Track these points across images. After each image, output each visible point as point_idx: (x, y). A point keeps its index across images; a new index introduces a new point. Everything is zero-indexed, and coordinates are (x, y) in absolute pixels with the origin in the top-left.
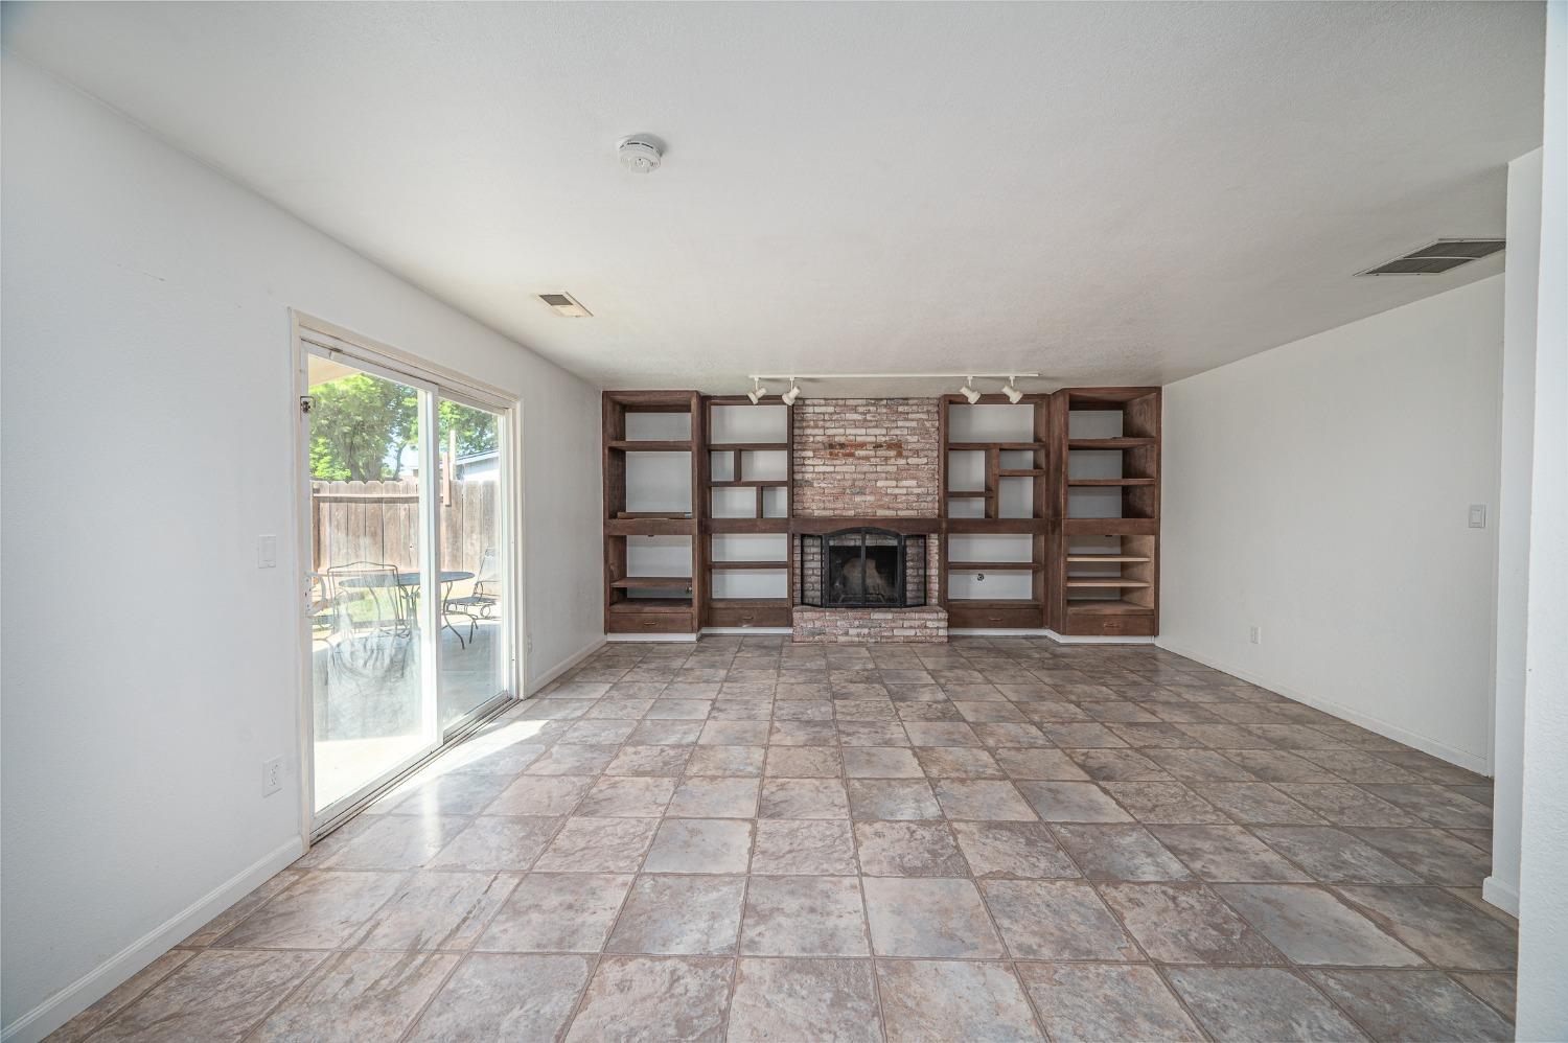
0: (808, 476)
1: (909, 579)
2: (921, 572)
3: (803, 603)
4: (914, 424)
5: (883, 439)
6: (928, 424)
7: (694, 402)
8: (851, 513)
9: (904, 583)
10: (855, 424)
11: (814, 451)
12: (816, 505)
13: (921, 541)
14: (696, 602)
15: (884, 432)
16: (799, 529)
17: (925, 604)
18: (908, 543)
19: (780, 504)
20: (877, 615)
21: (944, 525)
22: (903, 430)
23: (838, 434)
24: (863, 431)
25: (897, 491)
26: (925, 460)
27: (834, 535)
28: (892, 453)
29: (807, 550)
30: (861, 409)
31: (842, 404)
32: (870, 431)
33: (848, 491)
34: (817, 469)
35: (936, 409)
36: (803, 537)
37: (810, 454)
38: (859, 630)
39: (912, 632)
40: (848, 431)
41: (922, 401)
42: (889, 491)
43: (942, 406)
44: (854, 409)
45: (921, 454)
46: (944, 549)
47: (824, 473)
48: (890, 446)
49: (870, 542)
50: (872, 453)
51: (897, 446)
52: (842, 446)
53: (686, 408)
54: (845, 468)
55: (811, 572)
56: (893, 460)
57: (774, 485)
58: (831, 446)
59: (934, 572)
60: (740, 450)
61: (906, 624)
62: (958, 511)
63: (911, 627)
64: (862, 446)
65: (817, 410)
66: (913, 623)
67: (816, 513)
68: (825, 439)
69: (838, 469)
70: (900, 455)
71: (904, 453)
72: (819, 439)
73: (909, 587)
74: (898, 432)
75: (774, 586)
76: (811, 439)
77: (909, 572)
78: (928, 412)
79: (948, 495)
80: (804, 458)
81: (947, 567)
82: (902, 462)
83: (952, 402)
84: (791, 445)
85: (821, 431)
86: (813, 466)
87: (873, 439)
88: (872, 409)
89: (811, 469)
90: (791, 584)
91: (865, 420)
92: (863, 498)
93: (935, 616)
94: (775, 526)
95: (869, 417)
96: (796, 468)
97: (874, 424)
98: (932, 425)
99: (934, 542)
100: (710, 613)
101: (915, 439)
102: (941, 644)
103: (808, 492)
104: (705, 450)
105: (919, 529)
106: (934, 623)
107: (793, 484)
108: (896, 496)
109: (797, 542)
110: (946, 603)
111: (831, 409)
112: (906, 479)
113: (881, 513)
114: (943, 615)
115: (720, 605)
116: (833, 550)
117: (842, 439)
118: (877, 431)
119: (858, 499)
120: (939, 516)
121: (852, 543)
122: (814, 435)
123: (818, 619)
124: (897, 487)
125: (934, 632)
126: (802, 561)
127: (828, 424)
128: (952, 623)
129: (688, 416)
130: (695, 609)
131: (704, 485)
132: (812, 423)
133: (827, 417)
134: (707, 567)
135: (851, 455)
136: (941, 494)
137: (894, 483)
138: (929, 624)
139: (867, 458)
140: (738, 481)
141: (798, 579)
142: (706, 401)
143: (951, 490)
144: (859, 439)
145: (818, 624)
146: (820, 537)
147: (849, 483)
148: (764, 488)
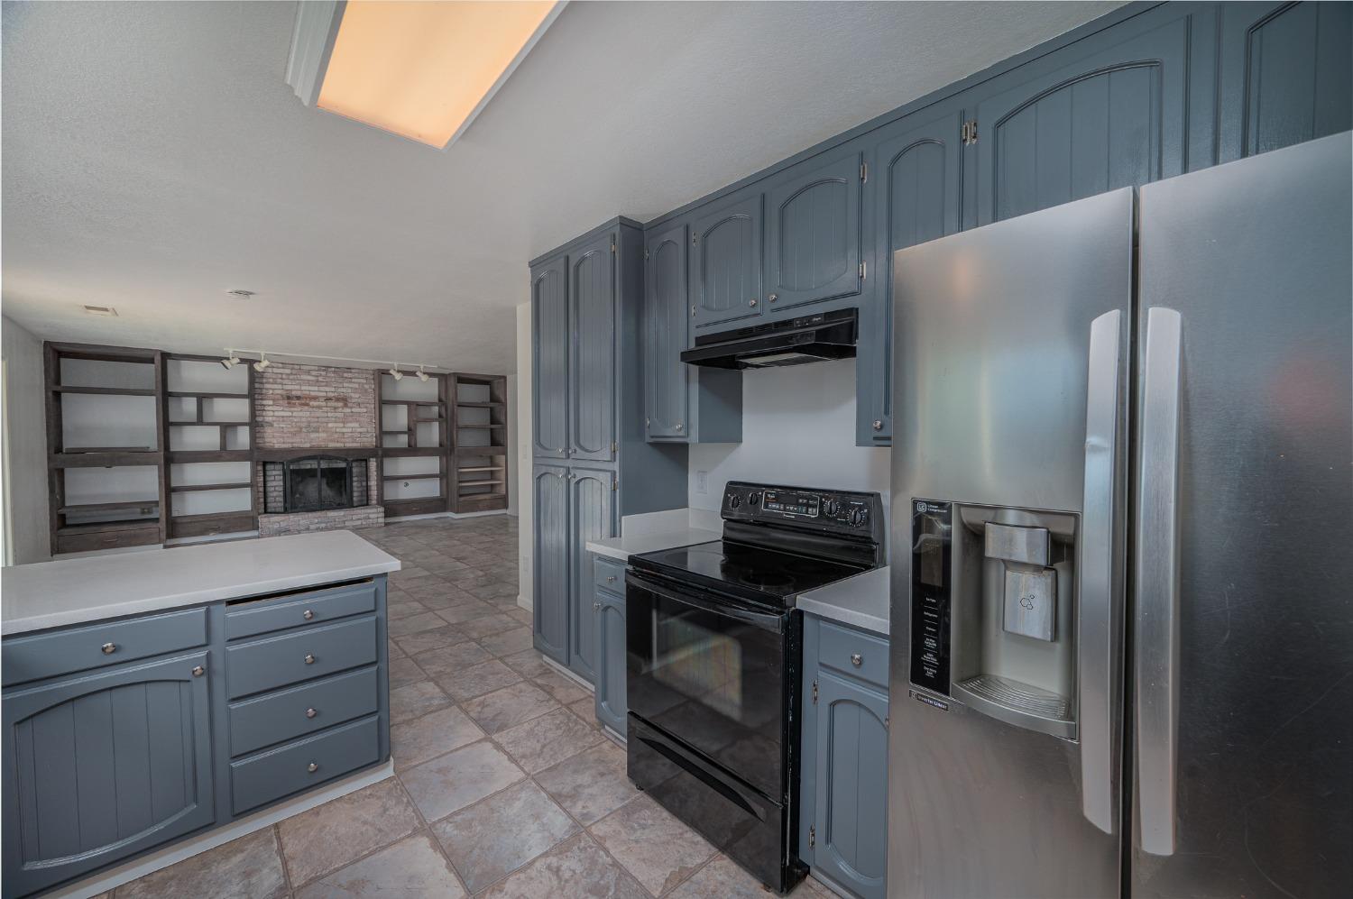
0: (267, 419)
1: (355, 489)
2: (364, 484)
3: (266, 512)
4: (357, 386)
5: (333, 395)
6: (366, 386)
7: (158, 359)
8: (308, 445)
9: (352, 492)
10: (309, 383)
11: (274, 400)
12: (275, 439)
13: (364, 463)
14: (163, 519)
15: (333, 389)
16: (261, 458)
17: (367, 505)
18: (354, 464)
19: (243, 438)
20: (331, 514)
21: (380, 453)
22: (347, 389)
23: (295, 389)
24: (316, 388)
25: (344, 430)
26: (365, 410)
27: (292, 462)
28: (340, 404)
29: (268, 473)
30: (314, 373)
31: (296, 367)
32: (322, 389)
33: (304, 430)
34: (276, 414)
35: (372, 377)
36: (265, 464)
37: (271, 402)
38: (318, 525)
39: (359, 522)
40: (303, 388)
41: (361, 371)
42: (338, 430)
43: (376, 375)
44: (308, 372)
45: (362, 406)
46: (380, 468)
47: (283, 417)
48: (338, 400)
49: (324, 465)
50: (324, 404)
51: (344, 400)
52: (298, 398)
53: (151, 361)
54: (301, 414)
55: (273, 489)
56: (340, 410)
57: (234, 425)
58: (289, 398)
59: (373, 483)
60: (202, 398)
61: (355, 517)
62: (389, 443)
63: (359, 519)
64: (315, 398)
65: (275, 370)
66: (359, 517)
67: (277, 446)
68: (284, 393)
69: (294, 414)
70: (346, 405)
71: (349, 405)
72: (279, 392)
73: (355, 494)
74: (343, 390)
75: (241, 502)
76: (271, 392)
77: (355, 484)
78: (366, 378)
79: (382, 433)
80: (265, 406)
81: (383, 479)
82: (349, 410)
83: (382, 374)
84: (254, 393)
85: (280, 387)
86: (273, 411)
87: (324, 394)
88: (323, 373)
89: (271, 413)
90: (255, 501)
91: (318, 381)
92: (317, 435)
93: (375, 510)
94: (239, 456)
95: (320, 379)
96: (257, 413)
97: (324, 384)
98: (370, 387)
99: (373, 464)
100: (175, 529)
101: (357, 396)
102: (380, 527)
103: (268, 430)
104: (166, 397)
105: (362, 456)
106: (375, 514)
107: (255, 424)
108: (343, 433)
109: (260, 468)
110: (381, 502)
111: (288, 371)
112: (351, 422)
113: (332, 445)
114: (382, 509)
115: (185, 520)
116: (293, 471)
117: (299, 393)
118: (327, 389)
119: (313, 435)
120: (376, 446)
121: (309, 467)
122: (272, 389)
123: (283, 521)
124: (344, 427)
125: (375, 521)
126: (265, 482)
127: (285, 382)
128: (387, 515)
129: (152, 367)
130: (162, 525)
131: (166, 425)
132: (271, 380)
133: (284, 376)
134: (169, 490)
135: (307, 405)
136: (378, 432)
137: (342, 425)
138: (371, 516)
139: (319, 407)
140: (200, 421)
141: (261, 495)
142: (165, 356)
143: (385, 429)
144: (312, 394)
145: (283, 524)
146: (283, 463)
147: (306, 424)
148: (227, 428)
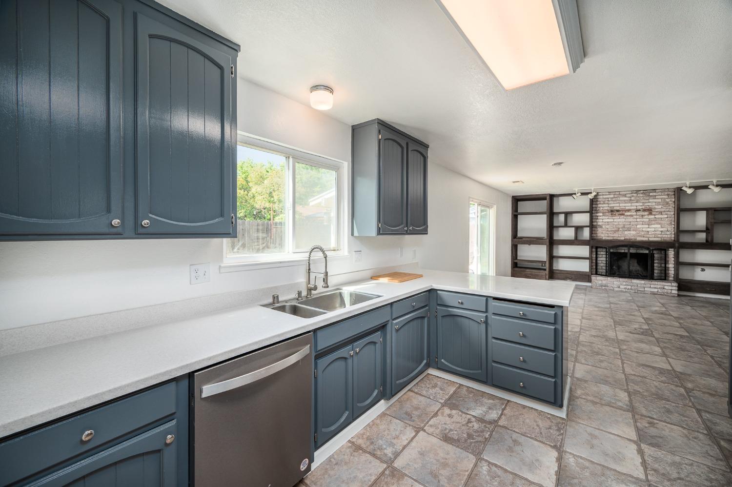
0: (599, 223)
1: (655, 268)
2: (663, 265)
3: (596, 274)
4: (660, 200)
5: (641, 207)
6: (668, 200)
7: (548, 198)
8: (623, 238)
9: (653, 269)
10: (625, 202)
11: (603, 213)
12: (603, 234)
13: (663, 252)
14: (548, 270)
15: (641, 204)
16: (595, 245)
17: (665, 279)
18: (655, 252)
19: (586, 234)
20: (635, 281)
21: (677, 245)
22: (652, 203)
23: (616, 206)
24: (630, 204)
25: (649, 230)
26: (666, 216)
27: (613, 247)
28: (646, 213)
29: (599, 253)
30: (628, 195)
31: (617, 194)
32: (633, 204)
33: (620, 229)
34: (604, 220)
35: (673, 193)
36: (597, 248)
37: (601, 214)
38: (626, 287)
39: (656, 290)
40: (621, 205)
41: (663, 190)
42: (644, 230)
43: (676, 192)
44: (625, 196)
45: (664, 213)
46: (677, 256)
47: (608, 222)
48: (644, 210)
49: (632, 251)
50: (635, 213)
51: (650, 211)
52: (618, 211)
53: (545, 199)
54: (619, 220)
55: (601, 262)
56: (646, 217)
57: (582, 227)
58: (612, 211)
59: (671, 265)
60: (567, 214)
61: (652, 286)
62: (685, 239)
63: (655, 288)
64: (629, 210)
65: (604, 197)
66: (656, 286)
67: (604, 238)
68: (609, 208)
69: (615, 220)
70: (651, 214)
71: (653, 213)
72: (606, 208)
73: (656, 271)
74: (649, 204)
75: (584, 267)
76: (602, 208)
77: (655, 265)
78: (668, 195)
79: (679, 231)
80: (598, 216)
81: (679, 264)
82: (653, 217)
83: (679, 192)
84: (592, 210)
85: (607, 205)
86: (603, 219)
87: (635, 208)
88: (634, 195)
89: (601, 220)
90: (591, 267)
91: (631, 200)
92: (629, 232)
93: (670, 284)
94: (583, 243)
95: (633, 198)
96: (594, 220)
97: (636, 201)
98: (671, 200)
99: (671, 253)
100: (553, 275)
101: (660, 207)
102: (674, 296)
103: (600, 230)
104: (552, 215)
105: (662, 247)
106: (671, 287)
107: (592, 226)
108: (648, 232)
109: (594, 250)
110: (677, 279)
111: (612, 196)
112: (654, 224)
113: (639, 239)
114: (675, 284)
115: (557, 272)
116: (611, 253)
117: (618, 208)
118: (637, 204)
119: (626, 233)
120: (674, 241)
121: (623, 251)
122: (602, 207)
123: (604, 280)
124: (649, 227)
125: (670, 291)
126: (596, 258)
127: (610, 202)
128: (680, 288)
129: (546, 201)
130: (547, 272)
131: (551, 227)
132: (602, 202)
133: (609, 199)
134: (551, 257)
135: (623, 215)
136: (676, 231)
137: (647, 226)
138: (666, 287)
139: (632, 216)
140: (566, 225)
141: (594, 264)
142: (552, 197)
143: (681, 229)
144: (627, 208)
145: (604, 282)
146: (606, 248)
147: (622, 226)
148: (578, 229)
